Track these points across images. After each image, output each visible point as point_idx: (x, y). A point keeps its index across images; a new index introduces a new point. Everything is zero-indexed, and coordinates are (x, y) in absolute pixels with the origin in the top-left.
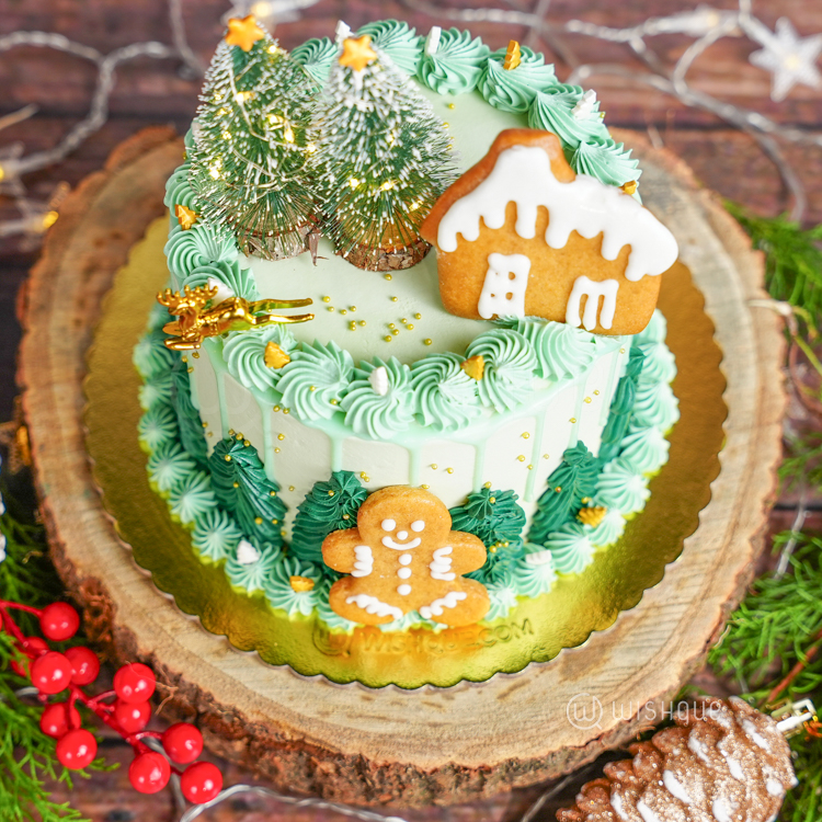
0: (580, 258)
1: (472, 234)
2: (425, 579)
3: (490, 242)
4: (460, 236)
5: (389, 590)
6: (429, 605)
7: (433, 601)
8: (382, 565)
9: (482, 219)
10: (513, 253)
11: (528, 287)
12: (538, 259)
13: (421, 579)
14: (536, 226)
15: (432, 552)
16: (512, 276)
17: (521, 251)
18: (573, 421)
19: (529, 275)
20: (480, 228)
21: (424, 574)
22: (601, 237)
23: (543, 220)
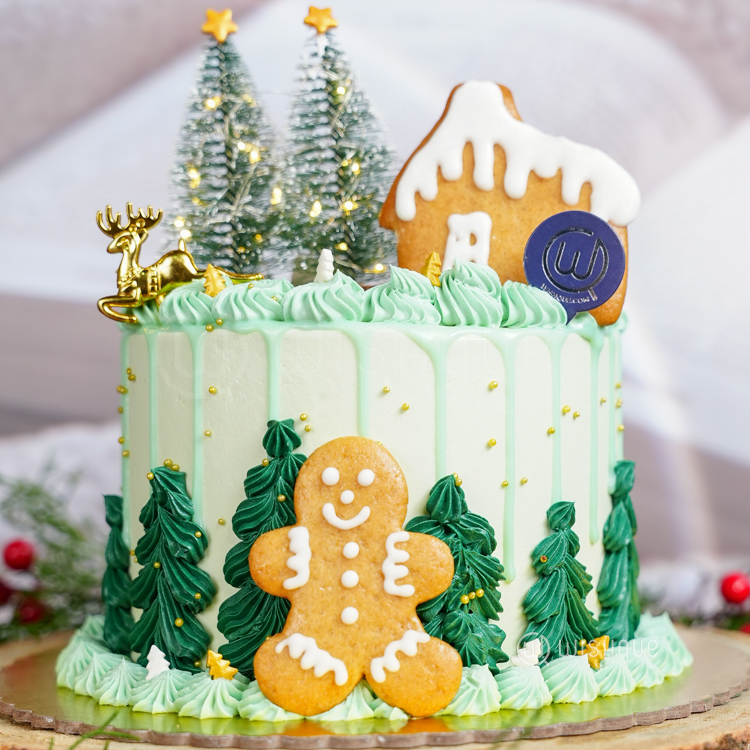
0: (541, 210)
1: (431, 191)
2: (376, 597)
3: (449, 202)
4: (418, 194)
5: (331, 618)
6: (382, 654)
7: (387, 644)
8: (322, 566)
9: (439, 168)
10: (473, 211)
11: (491, 254)
12: (499, 216)
13: (371, 597)
14: (494, 175)
15: (385, 537)
16: (473, 239)
17: (481, 209)
18: (550, 432)
19: (491, 237)
20: (438, 184)
21: (375, 587)
22: (560, 175)
23: (501, 167)
